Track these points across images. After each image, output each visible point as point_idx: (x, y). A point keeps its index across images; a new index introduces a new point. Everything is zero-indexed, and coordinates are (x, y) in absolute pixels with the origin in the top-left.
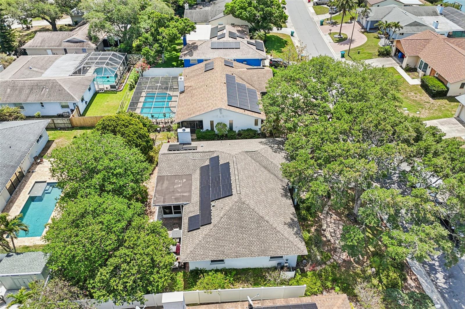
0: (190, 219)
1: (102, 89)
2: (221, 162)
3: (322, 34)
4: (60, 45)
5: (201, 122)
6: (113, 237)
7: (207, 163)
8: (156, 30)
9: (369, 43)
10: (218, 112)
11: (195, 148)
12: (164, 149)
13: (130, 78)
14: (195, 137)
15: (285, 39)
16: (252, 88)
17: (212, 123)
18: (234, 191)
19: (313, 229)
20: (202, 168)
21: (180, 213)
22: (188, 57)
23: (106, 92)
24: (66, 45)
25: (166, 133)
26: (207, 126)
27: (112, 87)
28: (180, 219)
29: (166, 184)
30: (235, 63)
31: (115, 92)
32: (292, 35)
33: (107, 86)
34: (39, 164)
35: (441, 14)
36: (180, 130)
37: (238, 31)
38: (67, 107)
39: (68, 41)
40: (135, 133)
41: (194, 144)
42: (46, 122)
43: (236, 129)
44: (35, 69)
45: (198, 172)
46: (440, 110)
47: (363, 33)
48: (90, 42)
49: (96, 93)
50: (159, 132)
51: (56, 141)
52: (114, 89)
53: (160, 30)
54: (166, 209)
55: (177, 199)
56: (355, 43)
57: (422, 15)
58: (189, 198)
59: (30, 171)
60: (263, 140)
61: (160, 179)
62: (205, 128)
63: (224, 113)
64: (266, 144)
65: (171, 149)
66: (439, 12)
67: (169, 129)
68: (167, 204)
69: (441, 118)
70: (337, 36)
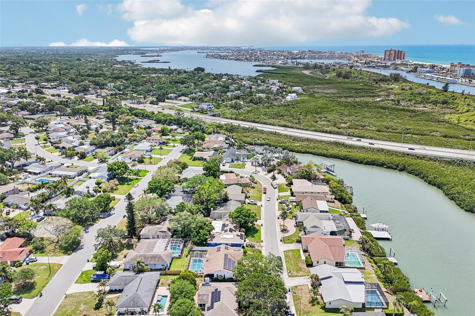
0: (208, 307)
1: (175, 257)
2: (218, 291)
3: (277, 225)
4: (156, 233)
5: (213, 275)
6: (189, 309)
7: (214, 291)
8: (198, 230)
9: (295, 234)
10: (220, 271)
11: (210, 285)
12: (200, 285)
13: (186, 251)
14: (211, 280)
15: (257, 228)
16: (234, 260)
17: (217, 275)
18: (221, 300)
19: (244, 313)
20: (212, 292)
21: (205, 307)
22: (210, 242)
23: (177, 258)
24: (159, 233)
25: (200, 278)
26: (215, 276)
27: (179, 256)
28: (205, 309)
29: (201, 297)
30: (229, 247)
31: (180, 258)
32: (262, 226)
33: (177, 255)
34: (157, 288)
35: (332, 219)
36: (206, 279)
37: (234, 227)
38: (164, 266)
39: (160, 232)
40: (192, 279)
41: (210, 283)
42: (159, 273)
43: (226, 278)
44: (150, 248)
45: (211, 293)
46: (307, 273)
47: (295, 226)
48: (169, 232)
49: (173, 258)
50: (198, 277)
51: (161, 280)
52: (180, 257)
53: (201, 231)
54: (201, 305)
55: (204, 302)
56: (289, 233)
57: (323, 220)
58: (207, 302)
59: (155, 291)
60: (234, 283)
61: (199, 295)
62: (215, 277)
63: (222, 272)
64: (234, 284)
65: (203, 285)
66: (331, 219)
67: (202, 276)
68: (201, 303)
69: (305, 276)
70: (282, 227)
